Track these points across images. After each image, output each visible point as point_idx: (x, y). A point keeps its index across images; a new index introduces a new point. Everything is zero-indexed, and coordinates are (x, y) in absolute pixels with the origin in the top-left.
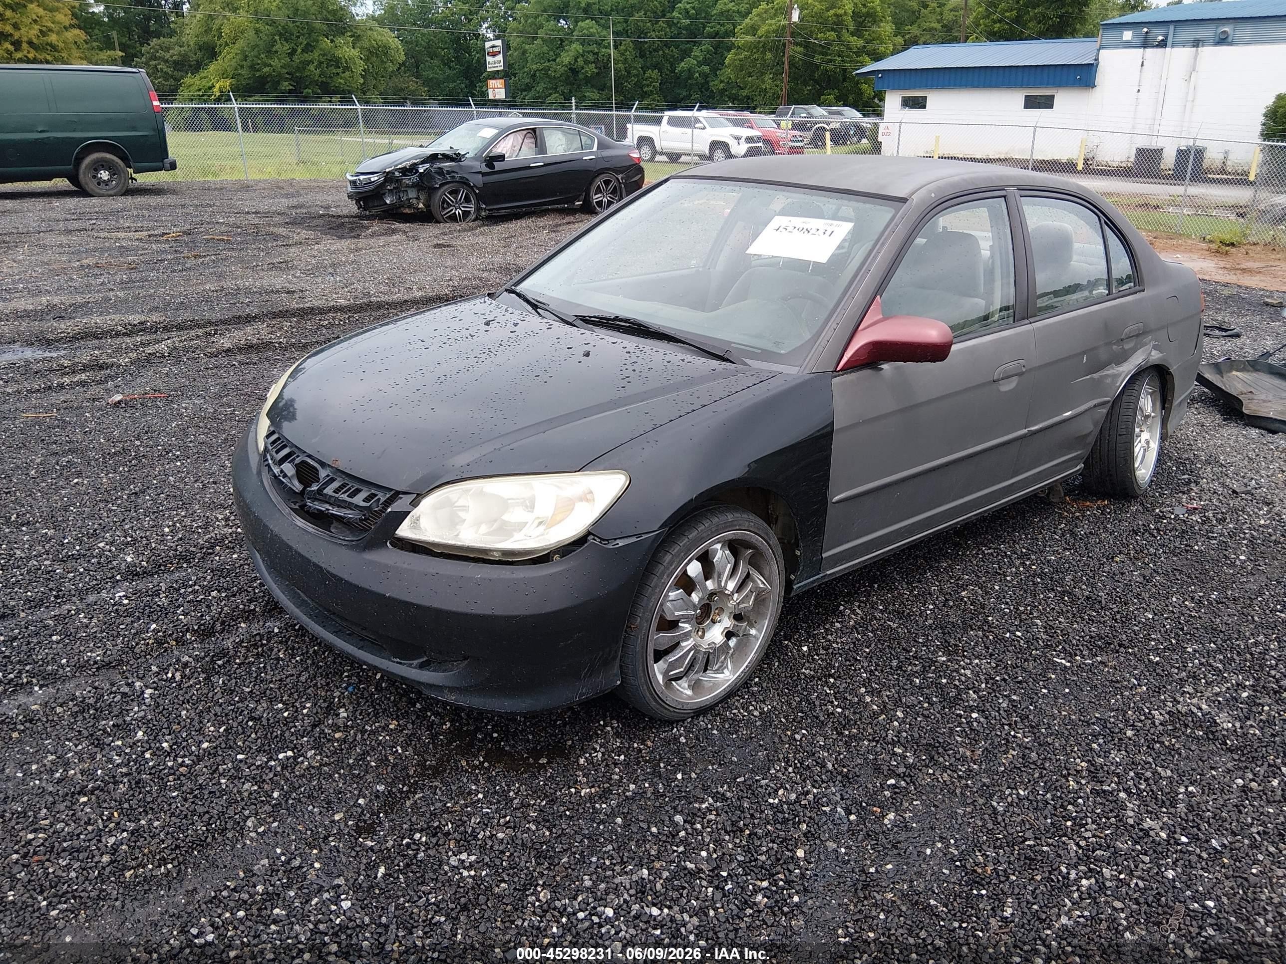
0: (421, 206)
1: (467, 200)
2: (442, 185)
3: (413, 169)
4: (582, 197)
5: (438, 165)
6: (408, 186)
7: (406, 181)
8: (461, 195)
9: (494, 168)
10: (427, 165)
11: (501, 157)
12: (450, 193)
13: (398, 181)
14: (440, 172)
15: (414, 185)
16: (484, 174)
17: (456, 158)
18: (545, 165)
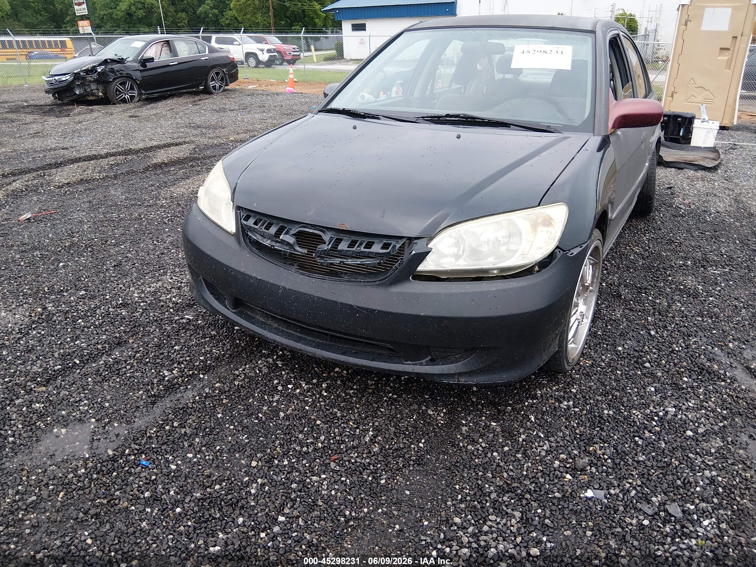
0: (101, 94)
1: (132, 88)
2: (114, 79)
3: (93, 70)
4: (203, 84)
5: (109, 67)
6: (90, 82)
7: (89, 78)
8: (128, 85)
9: (146, 66)
10: (103, 67)
11: (152, 60)
12: (120, 84)
13: (83, 78)
14: (112, 71)
15: (94, 81)
16: (141, 71)
17: (121, 61)
18: (179, 64)
